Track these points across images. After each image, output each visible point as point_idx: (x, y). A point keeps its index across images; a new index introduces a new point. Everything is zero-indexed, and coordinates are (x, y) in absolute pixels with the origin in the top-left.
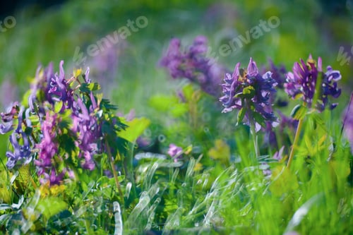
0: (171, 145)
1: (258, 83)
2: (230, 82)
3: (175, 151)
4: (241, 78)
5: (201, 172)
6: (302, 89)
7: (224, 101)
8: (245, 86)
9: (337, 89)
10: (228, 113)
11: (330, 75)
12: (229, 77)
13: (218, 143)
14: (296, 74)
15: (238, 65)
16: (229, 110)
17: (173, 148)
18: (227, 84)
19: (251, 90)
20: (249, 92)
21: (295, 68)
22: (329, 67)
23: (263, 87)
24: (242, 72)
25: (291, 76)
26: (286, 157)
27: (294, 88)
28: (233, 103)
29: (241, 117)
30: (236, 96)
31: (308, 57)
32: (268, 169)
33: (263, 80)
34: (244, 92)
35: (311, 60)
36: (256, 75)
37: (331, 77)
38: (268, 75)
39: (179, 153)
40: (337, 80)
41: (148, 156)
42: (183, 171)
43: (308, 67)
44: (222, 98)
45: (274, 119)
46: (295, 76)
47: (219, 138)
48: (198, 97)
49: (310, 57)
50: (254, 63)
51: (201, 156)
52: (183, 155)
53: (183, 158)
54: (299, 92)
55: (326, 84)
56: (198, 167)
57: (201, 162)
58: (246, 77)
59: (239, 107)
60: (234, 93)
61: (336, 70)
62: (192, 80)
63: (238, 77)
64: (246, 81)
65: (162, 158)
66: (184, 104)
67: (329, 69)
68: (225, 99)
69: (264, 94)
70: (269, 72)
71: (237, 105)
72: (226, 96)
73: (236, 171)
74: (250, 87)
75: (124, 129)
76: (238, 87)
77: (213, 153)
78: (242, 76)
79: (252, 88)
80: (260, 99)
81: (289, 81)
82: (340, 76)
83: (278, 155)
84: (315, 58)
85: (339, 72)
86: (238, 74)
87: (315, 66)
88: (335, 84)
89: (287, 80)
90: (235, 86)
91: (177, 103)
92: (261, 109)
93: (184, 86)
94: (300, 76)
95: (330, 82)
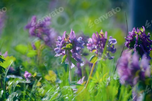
0: (26, 72)
1: (74, 43)
2: (60, 41)
3: (28, 75)
4: (66, 39)
5: (40, 87)
6: (96, 47)
8: (68, 44)
9: (114, 49)
10: (58, 57)
11: (111, 41)
12: (60, 38)
13: (51, 72)
14: (93, 39)
15: (65, 32)
16: (59, 55)
17: (27, 73)
18: (58, 42)
19: (70, 46)
20: (70, 47)
21: (93, 36)
22: (111, 37)
23: (77, 45)
24: (67, 36)
25: (90, 40)
26: (85, 82)
27: (92, 46)
28: (61, 52)
29: (65, 59)
30: (63, 48)
31: (100, 31)
32: (76, 88)
33: (78, 41)
34: (67, 47)
35: (102, 33)
36: (74, 38)
37: (112, 42)
38: (80, 39)
39: (29, 76)
40: (114, 44)
41: (13, 76)
42: (30, 86)
43: (100, 36)
44: (56, 49)
45: (82, 62)
46: (93, 40)
47: (51, 70)
48: (43, 48)
49: (102, 31)
50: (73, 32)
51: (41, 79)
52: (32, 77)
53: (31, 79)
54: (94, 49)
55: (109, 46)
56: (39, 84)
57: (40, 82)
58: (69, 39)
59: (64, 54)
60: (61, 47)
61: (114, 38)
62: (41, 38)
63: (64, 39)
64: (68, 41)
65: (20, 78)
66: (35, 51)
67: (111, 38)
68: (57, 49)
69: (77, 49)
70: (81, 37)
71: (63, 53)
72: (58, 48)
73: (59, 88)
74: (70, 44)
75: (3, 62)
76: (64, 44)
77: (47, 77)
78: (67, 38)
79: (71, 45)
80: (75, 51)
81: (90, 42)
82: (116, 42)
83: (81, 81)
84: (104, 32)
85: (115, 40)
86: (65, 37)
87: (104, 36)
88: (113, 46)
89: (89, 42)
91: (32, 49)
92: (75, 56)
93: (36, 41)
94: (95, 41)
95: (111, 45)
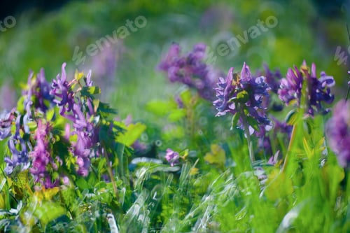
0: (168, 150)
1: (251, 87)
2: (224, 86)
3: (172, 156)
4: (234, 83)
5: (196, 176)
6: (295, 95)
7: (218, 104)
8: (238, 91)
9: (330, 95)
10: (221, 117)
11: (324, 81)
12: (223, 81)
13: (214, 147)
14: (289, 79)
15: (231, 69)
16: (223, 114)
17: (170, 153)
18: (220, 88)
19: (245, 95)
20: (243, 97)
21: (289, 74)
22: (323, 73)
23: (256, 91)
24: (235, 76)
25: (284, 82)
26: (281, 161)
27: (288, 94)
28: (227, 107)
29: (235, 121)
30: (230, 100)
32: (265, 174)
33: (257, 85)
34: (238, 97)
35: (304, 66)
36: (249, 80)
37: (325, 83)
38: (262, 79)
39: (175, 158)
40: (330, 85)
41: (144, 160)
42: (177, 175)
43: (301, 73)
44: (216, 102)
45: (268, 123)
46: (289, 83)
47: (215, 143)
48: (195, 102)
49: (304, 63)
50: (247, 67)
51: (197, 161)
52: (179, 160)
53: (179, 162)
54: (293, 98)
55: (320, 90)
56: (194, 171)
57: (197, 166)
58: (240, 81)
59: (232, 111)
60: (228, 98)
61: (329, 75)
62: (190, 85)
63: (232, 81)
64: (239, 86)
65: (158, 162)
66: (181, 110)
67: (323, 75)
68: (219, 102)
69: (257, 98)
70: (263, 77)
71: (230, 109)
72: (219, 100)
73: (232, 176)
74: (244, 92)
75: (123, 133)
76: (232, 91)
77: (209, 158)
78: (236, 80)
79: (246, 93)
80: (254, 103)
81: (284, 87)
82: (334, 83)
83: (273, 160)
84: (309, 65)
85: (332, 78)
86: (231, 77)
87: (309, 72)
88: (329, 90)
89: (281, 87)
90: (229, 90)
91: (176, 108)
92: (255, 113)
93: (183, 90)
94: (293, 83)
95: (324, 88)
